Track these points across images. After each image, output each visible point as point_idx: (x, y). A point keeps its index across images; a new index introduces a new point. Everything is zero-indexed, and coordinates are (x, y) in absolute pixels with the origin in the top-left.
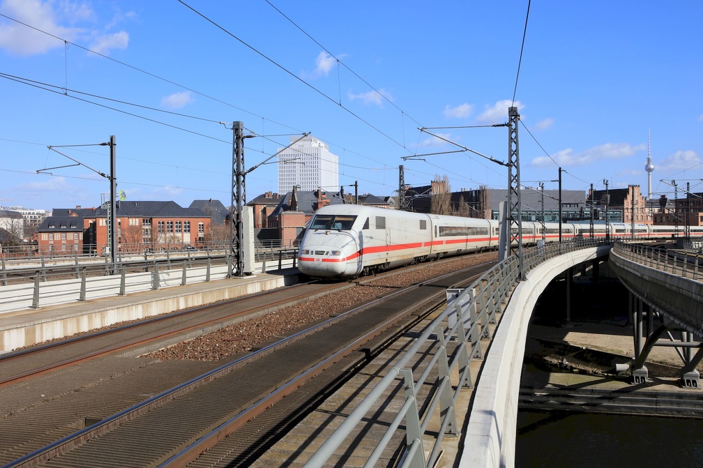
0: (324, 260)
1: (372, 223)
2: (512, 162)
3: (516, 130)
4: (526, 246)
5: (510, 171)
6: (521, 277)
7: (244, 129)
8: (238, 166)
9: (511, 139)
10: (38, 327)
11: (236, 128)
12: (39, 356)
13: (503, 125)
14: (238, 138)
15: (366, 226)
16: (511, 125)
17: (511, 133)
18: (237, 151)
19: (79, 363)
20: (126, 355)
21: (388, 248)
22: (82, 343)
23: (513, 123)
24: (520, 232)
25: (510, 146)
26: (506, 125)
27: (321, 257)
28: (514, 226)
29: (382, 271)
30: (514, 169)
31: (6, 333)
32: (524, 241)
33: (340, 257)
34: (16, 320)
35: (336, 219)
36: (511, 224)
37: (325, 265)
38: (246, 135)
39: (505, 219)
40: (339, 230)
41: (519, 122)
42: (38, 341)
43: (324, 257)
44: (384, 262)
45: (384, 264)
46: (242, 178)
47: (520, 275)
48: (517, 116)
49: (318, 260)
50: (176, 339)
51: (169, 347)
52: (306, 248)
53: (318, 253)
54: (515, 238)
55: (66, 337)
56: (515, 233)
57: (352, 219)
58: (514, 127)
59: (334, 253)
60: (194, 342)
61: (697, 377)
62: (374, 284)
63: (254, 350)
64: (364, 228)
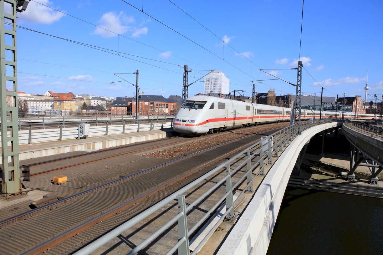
0: (186, 125)
1: (216, 106)
2: (298, 84)
3: (301, 71)
4: (303, 120)
5: (297, 88)
6: (299, 133)
7: (188, 68)
8: (185, 83)
9: (298, 75)
10: (107, 142)
11: (185, 67)
12: (106, 152)
13: (295, 69)
14: (186, 72)
15: (212, 107)
16: (299, 69)
17: (298, 72)
18: (185, 77)
19: (120, 156)
20: (137, 154)
21: (226, 119)
22: (122, 149)
23: (300, 68)
24: (300, 113)
25: (298, 78)
26: (297, 69)
27: (185, 123)
28: (298, 111)
30: (299, 87)
31: (96, 143)
32: (302, 118)
33: (195, 123)
34: (100, 139)
35: (196, 103)
36: (296, 111)
37: (186, 128)
38: (189, 70)
39: (294, 108)
40: (196, 109)
41: (302, 68)
42: (107, 147)
44: (224, 126)
45: (223, 127)
46: (187, 88)
47: (299, 132)
48: (302, 65)
49: (183, 125)
50: (156, 150)
51: (153, 152)
52: (177, 118)
53: (183, 121)
54: (297, 117)
55: (117, 146)
56: (297, 114)
57: (204, 103)
58: (300, 70)
59: (192, 121)
60: (163, 151)
61: (377, 180)
62: (238, 132)
63: (184, 155)
64: (210, 108)
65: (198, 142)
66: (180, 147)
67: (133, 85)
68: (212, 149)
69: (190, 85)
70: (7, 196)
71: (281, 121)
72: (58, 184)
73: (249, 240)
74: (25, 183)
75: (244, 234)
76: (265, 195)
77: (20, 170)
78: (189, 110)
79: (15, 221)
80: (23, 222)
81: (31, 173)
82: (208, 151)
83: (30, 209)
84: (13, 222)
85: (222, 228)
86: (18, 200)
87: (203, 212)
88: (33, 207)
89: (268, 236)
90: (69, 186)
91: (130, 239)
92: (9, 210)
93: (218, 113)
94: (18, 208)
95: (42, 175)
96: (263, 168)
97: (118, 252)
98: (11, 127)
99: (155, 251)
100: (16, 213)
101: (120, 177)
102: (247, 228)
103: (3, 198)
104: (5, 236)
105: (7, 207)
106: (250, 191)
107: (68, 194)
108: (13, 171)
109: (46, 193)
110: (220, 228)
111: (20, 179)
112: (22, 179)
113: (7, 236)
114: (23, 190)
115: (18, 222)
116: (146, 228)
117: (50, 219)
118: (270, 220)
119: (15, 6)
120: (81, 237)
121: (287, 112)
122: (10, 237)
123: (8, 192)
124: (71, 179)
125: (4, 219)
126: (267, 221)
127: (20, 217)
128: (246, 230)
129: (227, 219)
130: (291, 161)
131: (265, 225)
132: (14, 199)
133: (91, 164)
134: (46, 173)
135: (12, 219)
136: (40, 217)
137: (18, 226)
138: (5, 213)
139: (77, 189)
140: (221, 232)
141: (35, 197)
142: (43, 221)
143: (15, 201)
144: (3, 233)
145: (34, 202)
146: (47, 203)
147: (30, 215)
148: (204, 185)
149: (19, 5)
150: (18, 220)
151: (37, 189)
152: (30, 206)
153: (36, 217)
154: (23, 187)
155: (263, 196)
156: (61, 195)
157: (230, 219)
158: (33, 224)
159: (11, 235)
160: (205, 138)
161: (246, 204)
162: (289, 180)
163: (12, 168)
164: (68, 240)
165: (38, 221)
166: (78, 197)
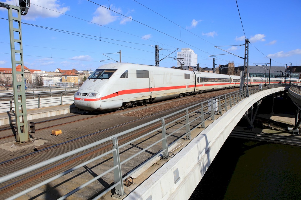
2: (246, 57)
3: (248, 47)
4: (249, 86)
5: (245, 60)
6: (247, 96)
7: (159, 48)
8: (157, 59)
9: (246, 50)
11: (156, 47)
13: (243, 45)
14: (157, 50)
17: (246, 47)
18: (156, 54)
20: (116, 114)
23: (247, 44)
24: (248, 80)
25: (246, 52)
28: (246, 79)
30: (246, 59)
36: (244, 78)
39: (243, 76)
41: (249, 44)
46: (158, 63)
47: (246, 95)
48: (248, 42)
51: (129, 113)
54: (246, 83)
56: (246, 81)
58: (247, 46)
60: (137, 112)
61: (298, 131)
62: (199, 97)
63: (152, 114)
65: (165, 105)
66: (150, 108)
67: (118, 62)
68: (174, 109)
69: (160, 61)
70: (20, 143)
71: (228, 88)
72: (55, 136)
73: (176, 172)
74: (33, 135)
75: (171, 167)
76: (199, 142)
77: (28, 126)
78: (94, 80)
79: (24, 159)
80: (28, 160)
81: (35, 129)
82: (171, 111)
83: (34, 151)
84: (22, 159)
85: (158, 164)
86: (27, 146)
87: (148, 153)
88: (36, 150)
89: (201, 172)
90: (63, 136)
91: (92, 170)
92: (20, 152)
94: (26, 150)
95: (45, 129)
96: (204, 123)
97: (82, 177)
98: (21, 96)
99: (107, 177)
100: (25, 154)
101: (100, 130)
102: (176, 163)
103: (17, 144)
104: (16, 167)
105: (19, 150)
106: (189, 139)
107: (61, 142)
108: (23, 126)
109: (46, 141)
110: (157, 163)
111: (28, 132)
112: (30, 131)
113: (17, 168)
114: (31, 139)
115: (25, 160)
116: (105, 163)
117: (46, 157)
118: (204, 161)
119: (20, 11)
120: (64, 169)
121: (234, 79)
122: (19, 168)
123: (20, 140)
124: (64, 132)
125: (17, 157)
126: (201, 161)
127: (27, 156)
128: (174, 165)
129: (163, 157)
130: (234, 118)
131: (199, 164)
132: (24, 145)
133: (82, 121)
134: (48, 128)
135: (21, 158)
136: (39, 157)
137: (25, 162)
138: (18, 153)
139: (68, 138)
140: (157, 165)
141: (38, 143)
142: (41, 159)
143: (25, 146)
144: (15, 166)
145: (37, 147)
146: (45, 148)
147: (34, 155)
148: (157, 135)
149: (23, 10)
150: (25, 158)
151: (41, 139)
152: (34, 150)
153: (37, 157)
154: (31, 137)
155: (196, 143)
156: (55, 143)
157: (165, 158)
158: (35, 161)
159: (20, 167)
160: (171, 101)
161: (182, 148)
162: (231, 133)
163: (22, 125)
164: (55, 171)
165: (38, 159)
166: (68, 144)
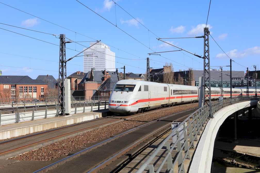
1: (143, 89)
14: (63, 43)
15: (140, 90)
21: (149, 100)
27: (119, 104)
29: (147, 111)
30: (206, 59)
33: (128, 104)
35: (126, 86)
37: (121, 108)
38: (66, 42)
40: (127, 92)
43: (121, 104)
44: (148, 106)
45: (147, 107)
52: (112, 100)
53: (118, 102)
57: (133, 86)
59: (125, 102)
64: (139, 91)
78: (122, 92)
93: (144, 95)
